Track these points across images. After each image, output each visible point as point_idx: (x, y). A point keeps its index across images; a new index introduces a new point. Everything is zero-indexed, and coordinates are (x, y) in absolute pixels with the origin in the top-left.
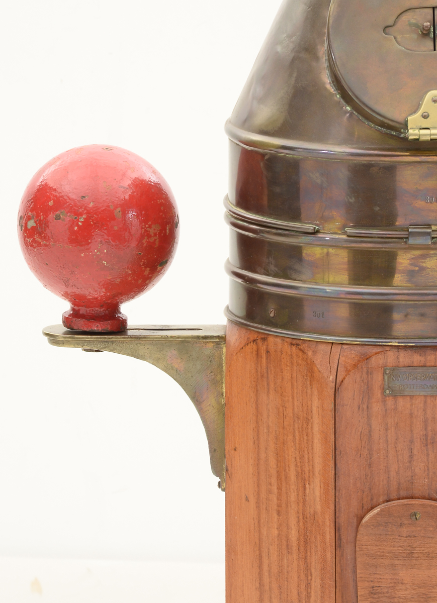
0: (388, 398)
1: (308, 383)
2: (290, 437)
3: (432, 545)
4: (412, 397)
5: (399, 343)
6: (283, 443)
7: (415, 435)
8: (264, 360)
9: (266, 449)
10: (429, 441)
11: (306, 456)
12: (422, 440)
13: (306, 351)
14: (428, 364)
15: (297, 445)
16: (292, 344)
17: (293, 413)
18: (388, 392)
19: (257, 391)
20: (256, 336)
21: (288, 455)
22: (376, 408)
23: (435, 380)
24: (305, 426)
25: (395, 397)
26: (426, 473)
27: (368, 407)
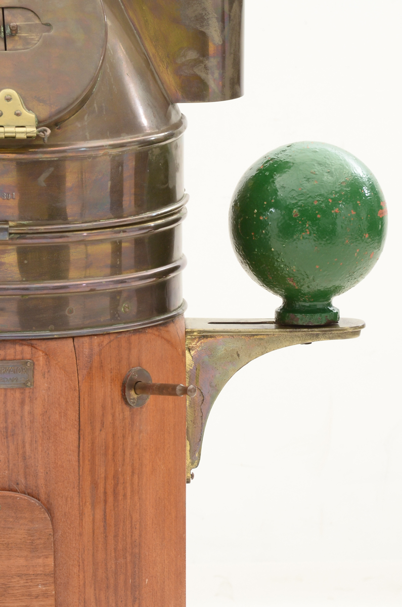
3: (12, 535)
10: (9, 434)
12: (3, 433)
14: (8, 358)
23: (14, 373)
26: (6, 465)
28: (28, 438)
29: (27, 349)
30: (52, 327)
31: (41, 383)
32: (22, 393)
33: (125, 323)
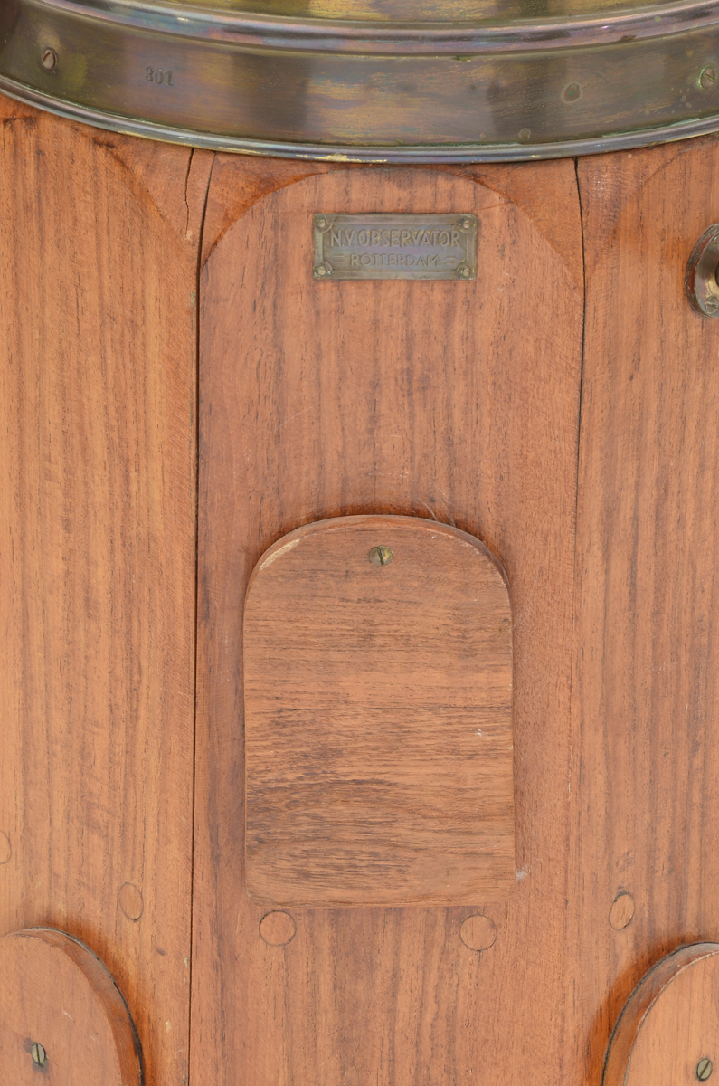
0: (322, 286)
1: (136, 239)
2: (94, 359)
3: (416, 619)
4: (378, 283)
5: (349, 155)
6: (79, 372)
7: (383, 371)
8: (31, 171)
9: (38, 377)
10: (415, 385)
11: (131, 408)
12: (400, 382)
13: (129, 163)
14: (417, 207)
15: (110, 380)
16: (96, 142)
17: (102, 306)
18: (322, 272)
19: (16, 241)
20: (10, 110)
21: (89, 399)
22: (295, 307)
23: (432, 243)
24: (128, 338)
25: (339, 282)
26: (407, 456)
27: (275, 305)
28: (458, 398)
29: (464, 187)
30: (526, 132)
31: (495, 270)
32: (448, 292)
33: (701, 116)
